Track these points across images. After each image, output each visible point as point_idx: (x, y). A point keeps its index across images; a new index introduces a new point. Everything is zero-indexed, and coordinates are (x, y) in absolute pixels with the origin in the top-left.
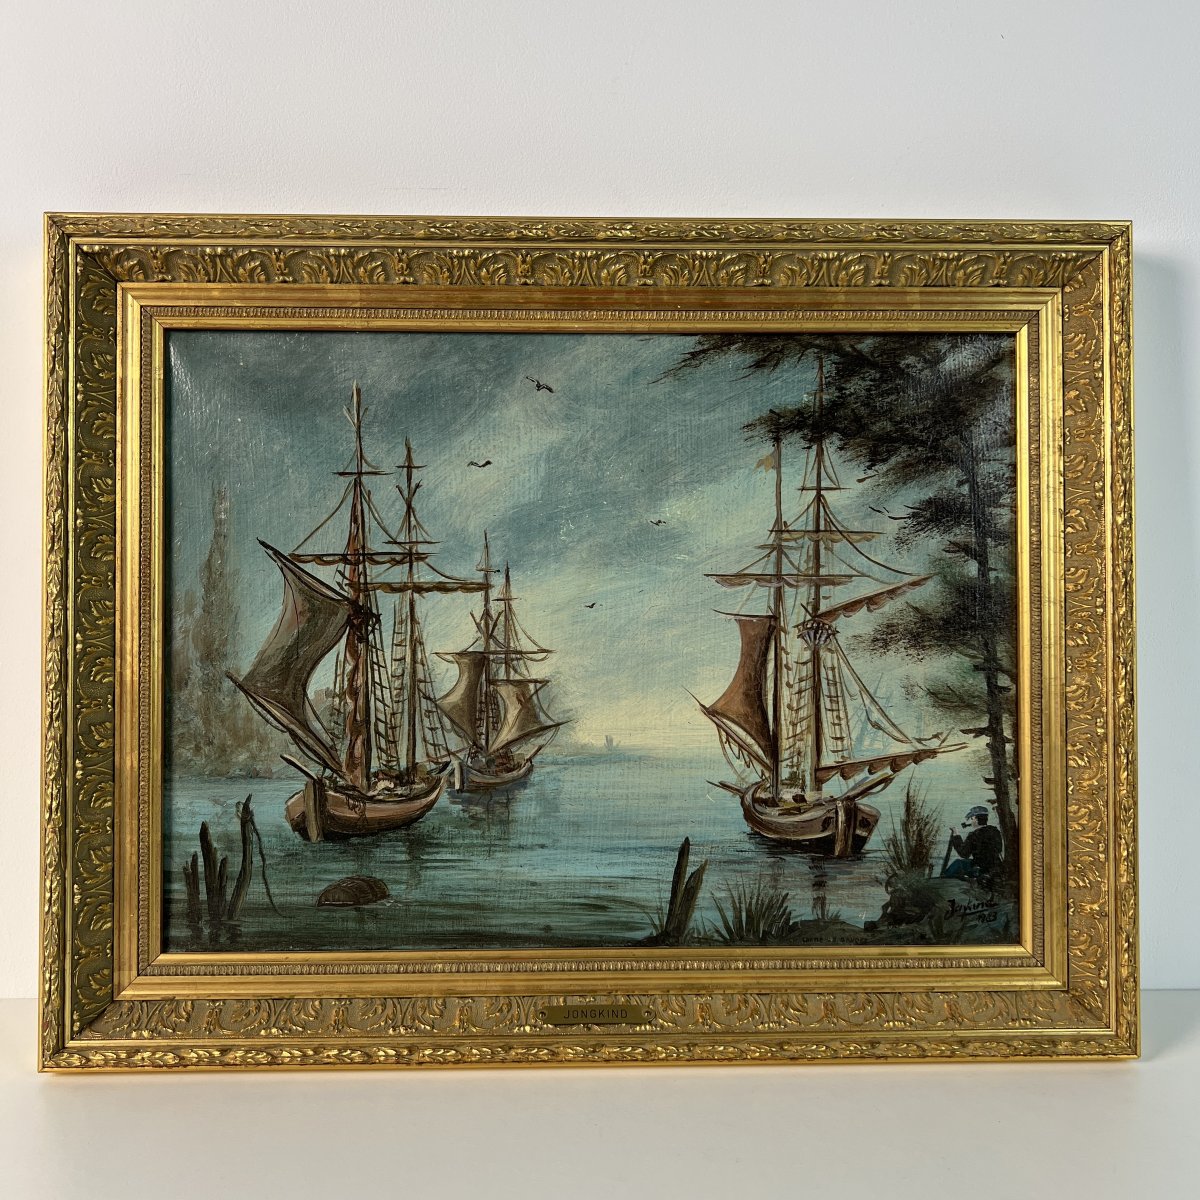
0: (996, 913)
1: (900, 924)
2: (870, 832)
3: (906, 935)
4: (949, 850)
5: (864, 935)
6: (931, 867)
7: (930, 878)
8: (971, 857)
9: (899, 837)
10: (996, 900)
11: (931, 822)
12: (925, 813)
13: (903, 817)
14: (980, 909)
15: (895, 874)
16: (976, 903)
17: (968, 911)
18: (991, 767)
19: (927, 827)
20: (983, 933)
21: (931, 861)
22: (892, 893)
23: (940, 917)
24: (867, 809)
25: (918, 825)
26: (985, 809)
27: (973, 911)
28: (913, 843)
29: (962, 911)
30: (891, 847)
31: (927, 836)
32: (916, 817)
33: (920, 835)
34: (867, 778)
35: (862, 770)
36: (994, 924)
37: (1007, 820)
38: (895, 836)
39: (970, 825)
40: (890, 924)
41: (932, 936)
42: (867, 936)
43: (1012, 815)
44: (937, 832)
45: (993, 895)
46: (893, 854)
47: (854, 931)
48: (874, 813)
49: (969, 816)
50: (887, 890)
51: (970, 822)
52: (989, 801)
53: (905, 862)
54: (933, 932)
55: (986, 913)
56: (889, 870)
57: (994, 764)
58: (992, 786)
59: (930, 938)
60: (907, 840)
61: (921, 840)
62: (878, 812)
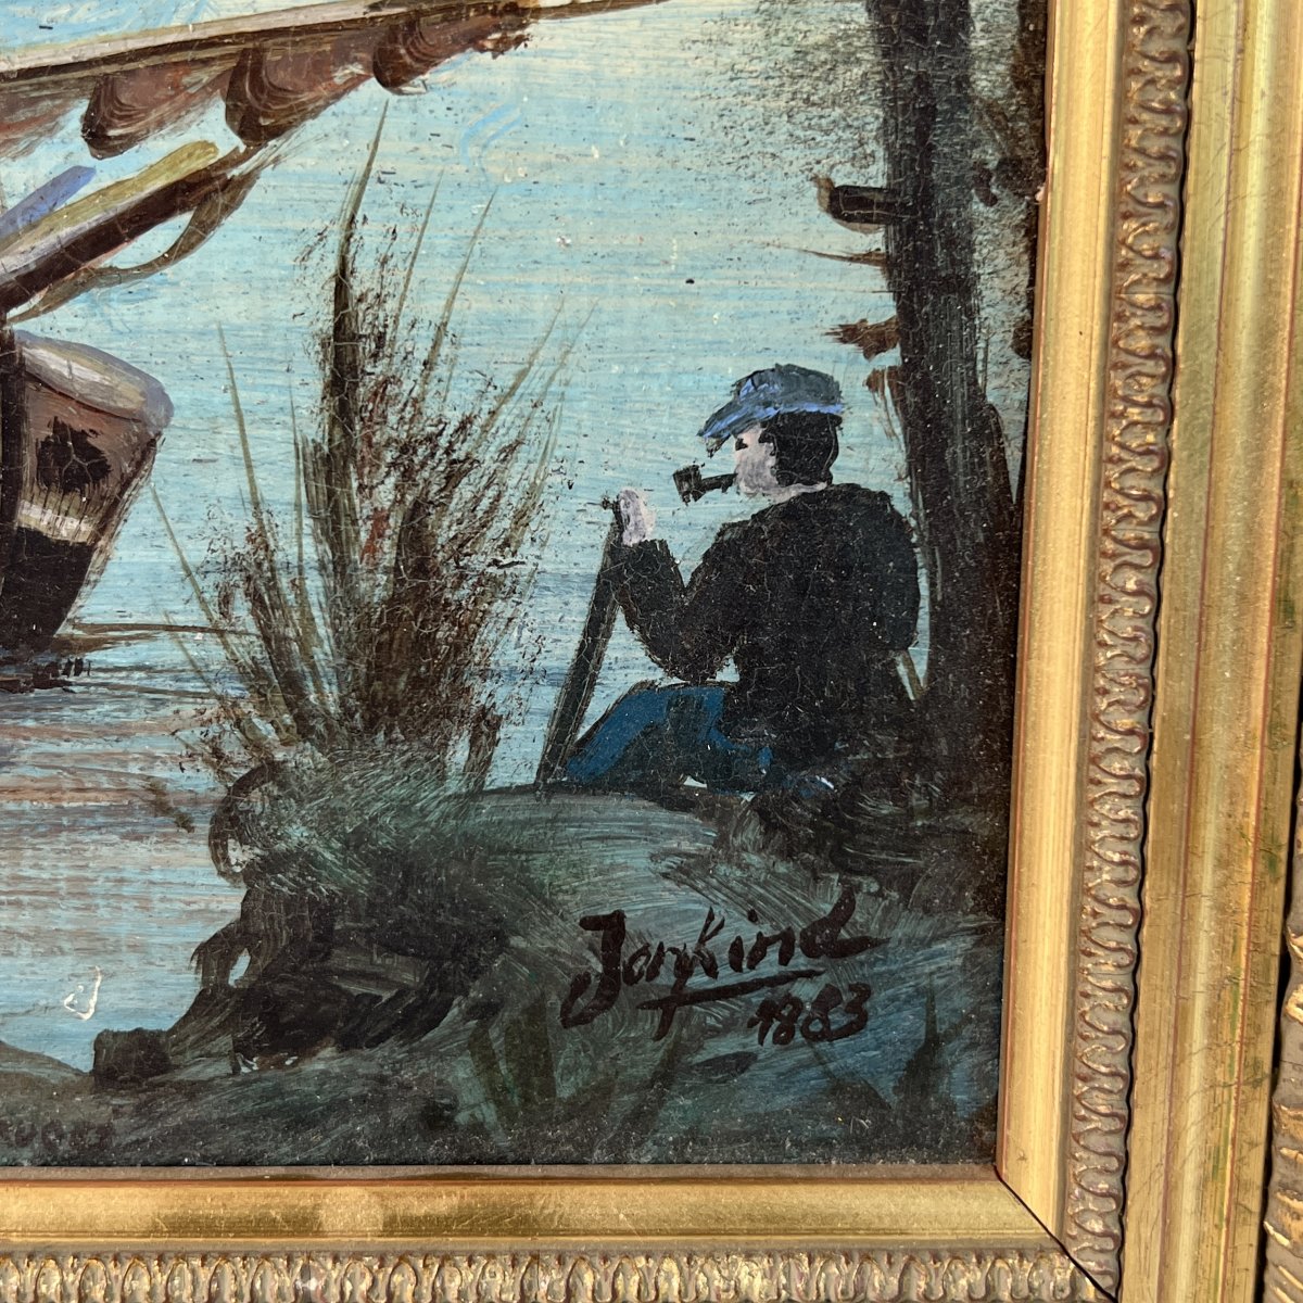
0: (864, 992)
1: (304, 1049)
2: (108, 515)
3: (338, 1107)
4: (596, 630)
5: (88, 1109)
6: (486, 727)
7: (478, 793)
8: (729, 674)
9: (286, 551)
10: (866, 917)
11: (488, 456)
12: (451, 401)
13: (314, 429)
14: (770, 966)
15: (269, 770)
16: (749, 934)
17: (699, 980)
18: (871, 115)
19: (465, 491)
20: (783, 1101)
21: (482, 693)
22: (251, 875)
23: (536, 1011)
24: (83, 375)
25: (408, 475)
26: (825, 387)
27: (727, 977)
28: (375, 587)
29: (666, 978)
30: (241, 608)
31: (461, 545)
32: (393, 426)
33: (415, 538)
34: (77, 175)
35: (47, 124)
36: (847, 1055)
37: (957, 452)
38: (260, 539)
39: (725, 482)
40: (243, 1049)
41: (489, 1114)
42: (112, 1111)
43: (986, 425)
44: (521, 518)
45: (849, 895)
46: (250, 647)
47: (32, 1084)
48: (128, 397)
49: (719, 429)
50: (219, 856)
51: (727, 460)
52: (849, 334)
53: (327, 696)
54: (497, 1095)
55: (806, 991)
56: (232, 746)
57: (892, 98)
58: (874, 239)
59: (477, 1127)
60: (339, 567)
61: (422, 569)
62: (157, 395)
